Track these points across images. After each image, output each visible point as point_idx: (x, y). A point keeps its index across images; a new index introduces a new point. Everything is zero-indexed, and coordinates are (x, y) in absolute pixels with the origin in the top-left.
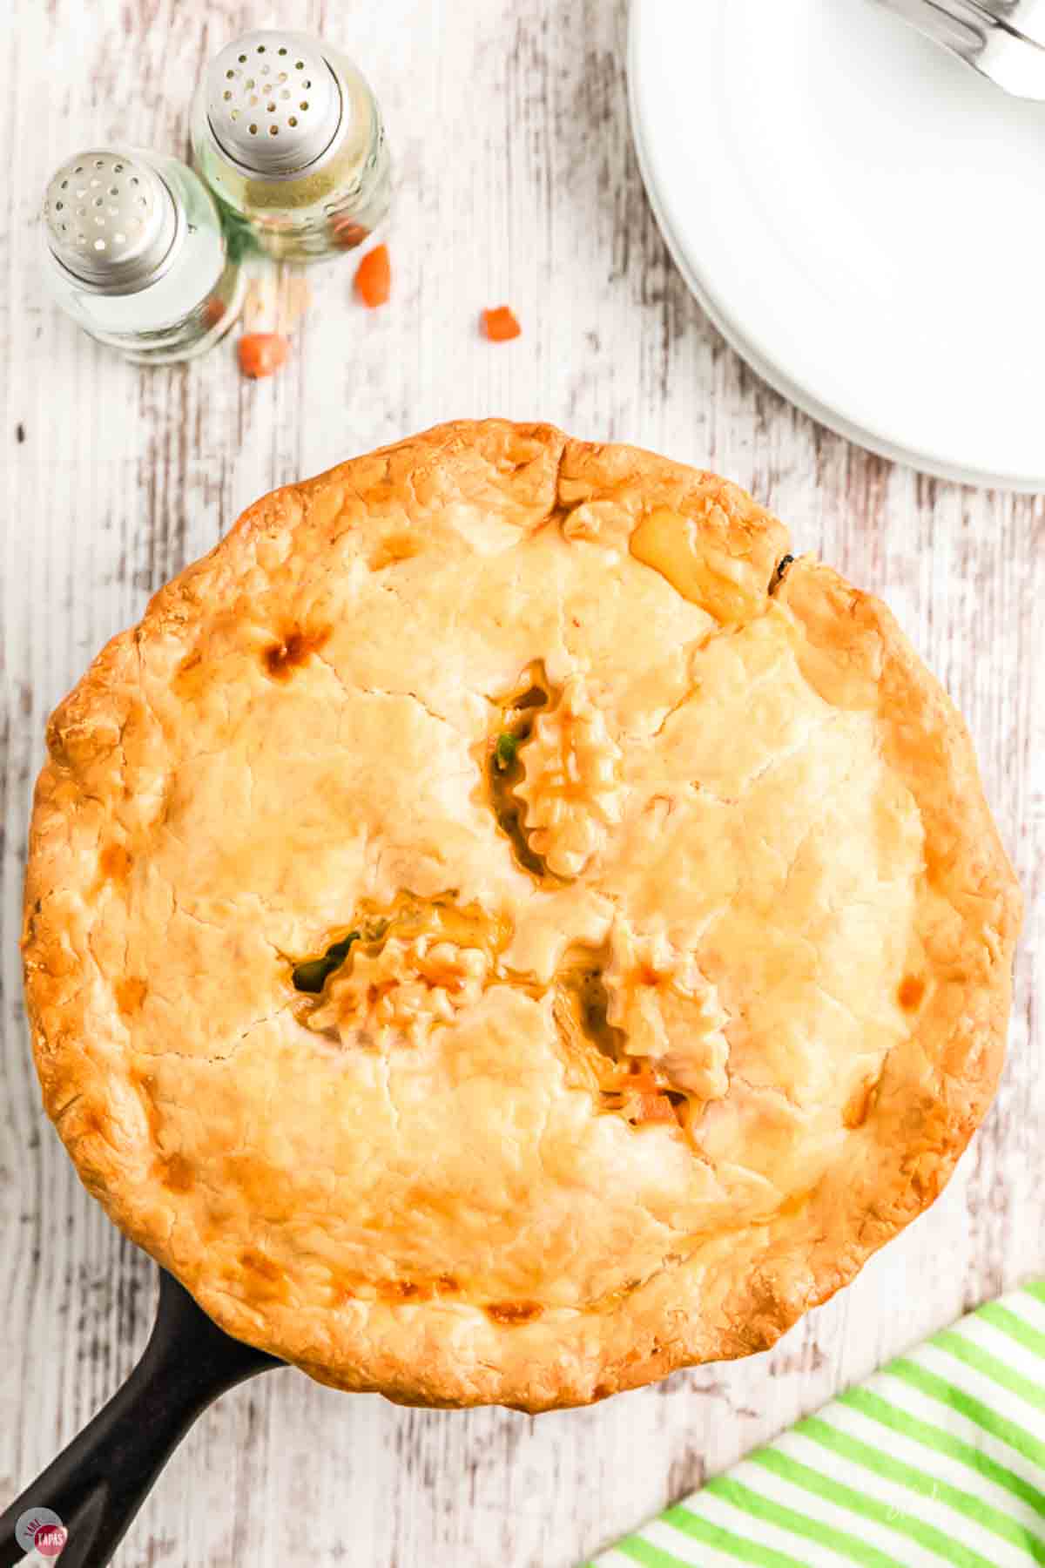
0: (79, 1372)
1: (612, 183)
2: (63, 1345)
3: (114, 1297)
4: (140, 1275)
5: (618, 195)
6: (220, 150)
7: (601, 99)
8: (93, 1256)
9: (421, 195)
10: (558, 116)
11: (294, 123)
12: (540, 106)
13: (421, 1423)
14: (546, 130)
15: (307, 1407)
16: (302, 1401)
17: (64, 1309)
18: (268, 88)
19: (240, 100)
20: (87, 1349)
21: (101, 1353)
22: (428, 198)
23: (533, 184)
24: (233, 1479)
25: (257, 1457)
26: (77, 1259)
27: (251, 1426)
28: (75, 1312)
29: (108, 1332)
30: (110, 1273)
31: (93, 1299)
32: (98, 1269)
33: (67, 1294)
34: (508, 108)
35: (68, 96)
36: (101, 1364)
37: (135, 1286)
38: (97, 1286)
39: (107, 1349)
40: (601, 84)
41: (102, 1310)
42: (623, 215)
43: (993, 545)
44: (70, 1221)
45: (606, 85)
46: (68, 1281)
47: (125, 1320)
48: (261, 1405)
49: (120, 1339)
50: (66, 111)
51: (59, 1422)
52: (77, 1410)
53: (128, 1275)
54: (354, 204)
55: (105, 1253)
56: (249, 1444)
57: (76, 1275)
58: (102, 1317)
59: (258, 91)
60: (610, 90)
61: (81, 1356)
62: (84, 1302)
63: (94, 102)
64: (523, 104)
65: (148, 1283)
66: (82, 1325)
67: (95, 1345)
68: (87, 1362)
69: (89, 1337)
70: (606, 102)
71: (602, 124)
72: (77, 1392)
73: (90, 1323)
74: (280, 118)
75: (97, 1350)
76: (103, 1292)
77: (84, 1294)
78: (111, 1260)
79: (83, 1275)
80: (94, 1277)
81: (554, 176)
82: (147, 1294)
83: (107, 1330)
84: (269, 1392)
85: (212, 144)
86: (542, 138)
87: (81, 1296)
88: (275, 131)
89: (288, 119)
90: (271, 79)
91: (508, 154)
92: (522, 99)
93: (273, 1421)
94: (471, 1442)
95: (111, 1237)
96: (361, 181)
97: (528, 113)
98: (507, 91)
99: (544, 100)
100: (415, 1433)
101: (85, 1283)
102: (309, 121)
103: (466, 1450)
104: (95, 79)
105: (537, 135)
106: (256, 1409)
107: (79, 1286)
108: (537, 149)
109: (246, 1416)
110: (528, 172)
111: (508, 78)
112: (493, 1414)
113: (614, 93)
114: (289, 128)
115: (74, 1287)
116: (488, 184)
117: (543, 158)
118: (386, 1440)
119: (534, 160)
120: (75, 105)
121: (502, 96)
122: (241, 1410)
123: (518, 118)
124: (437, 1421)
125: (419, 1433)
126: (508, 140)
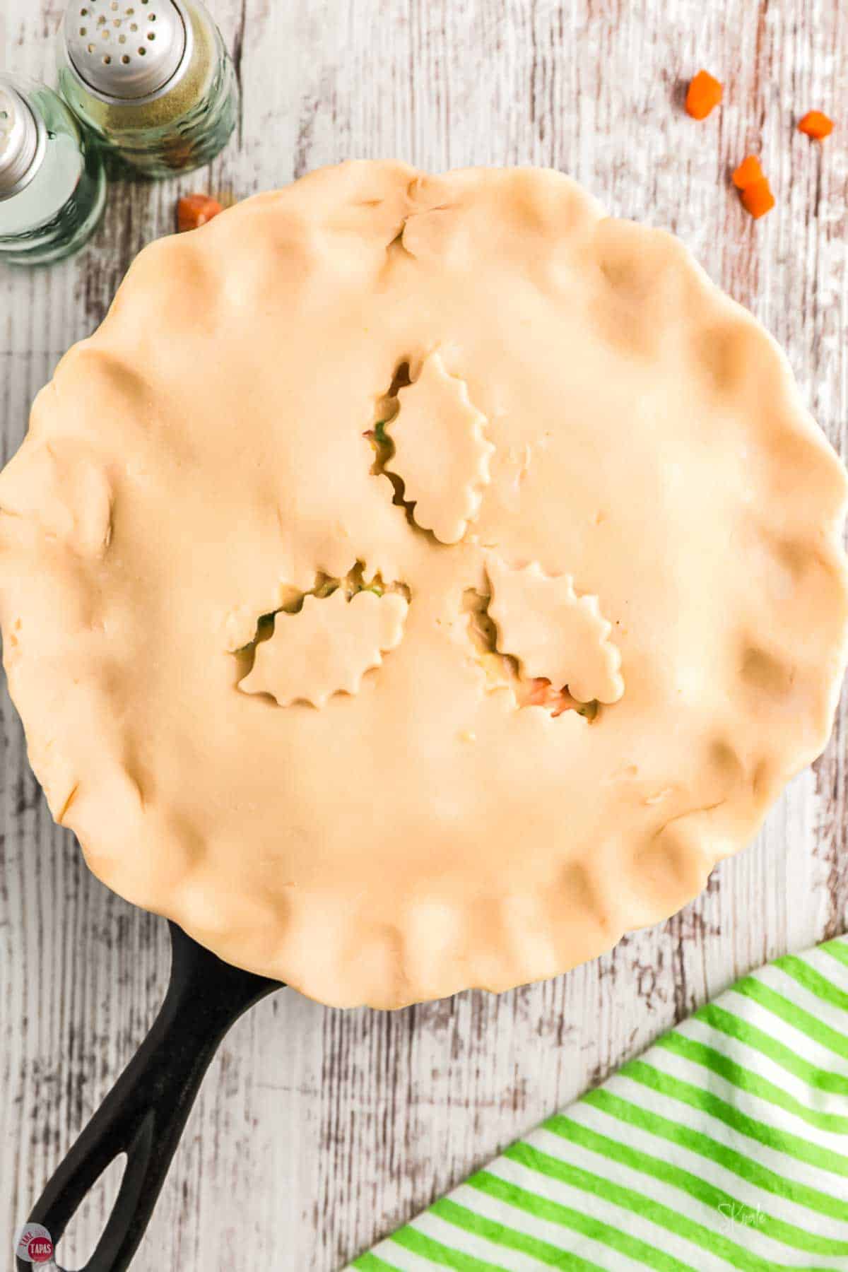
0: (32, 1154)
1: (504, 106)
2: (19, 1132)
3: (64, 1090)
4: (87, 1069)
5: (508, 117)
7: (493, 32)
8: (45, 1053)
9: (334, 117)
10: (455, 47)
11: (142, 51)
12: (440, 38)
13: (334, 1201)
14: (445, 58)
15: (234, 1185)
16: (229, 1182)
17: (19, 1100)
18: (118, 23)
19: (95, 35)
20: (40, 1135)
21: (52, 1137)
22: (341, 120)
23: (434, 108)
24: (169, 1249)
25: (190, 1229)
26: (31, 1056)
27: (185, 1204)
28: (29, 1104)
29: (58, 1119)
30: (60, 1066)
31: (44, 1090)
32: (50, 1064)
33: (22, 1085)
34: (412, 39)
35: (23, 29)
36: (52, 1148)
37: (82, 1079)
38: (49, 1079)
39: (57, 1135)
40: (494, 19)
41: (53, 1100)
42: (513, 134)
43: (840, 425)
44: (25, 1022)
45: (499, 20)
46: (23, 1075)
47: (74, 1109)
48: (193, 1185)
49: (69, 1126)
50: (21, 42)
51: (15, 1201)
52: (31, 1189)
53: (76, 1070)
55: (56, 1050)
56: (182, 1220)
57: (30, 1069)
58: (53, 1107)
59: (109, 25)
60: (503, 22)
61: (34, 1141)
62: (37, 1093)
63: (46, 34)
64: (424, 38)
65: (94, 1076)
66: (35, 1114)
67: (47, 1132)
68: (40, 1147)
69: (41, 1124)
70: (498, 35)
71: (495, 54)
72: (31, 1172)
73: (42, 1112)
74: (131, 49)
75: (49, 1135)
76: (54, 1084)
77: (38, 1086)
78: (62, 1056)
79: (36, 1070)
80: (47, 1072)
81: (452, 101)
82: (93, 1085)
83: (58, 1118)
84: (200, 1173)
86: (441, 64)
87: (34, 1088)
88: (127, 60)
89: (137, 48)
90: (120, 14)
91: (412, 79)
92: (424, 31)
93: (203, 1198)
94: (379, 1216)
95: (61, 1036)
96: (208, 101)
97: (428, 45)
98: (411, 24)
99: (444, 32)
100: (329, 1209)
101: (38, 1076)
102: (156, 49)
103: (375, 1224)
104: (47, 13)
105: (437, 63)
106: (189, 1188)
107: (33, 1079)
108: (437, 77)
109: (180, 1195)
110: (430, 95)
111: (411, 13)
112: (398, 1193)
113: (505, 25)
114: (139, 56)
115: (28, 1080)
116: (394, 108)
117: (442, 82)
118: (304, 1215)
119: (433, 84)
120: (29, 37)
121: (406, 29)
122: (176, 1189)
123: (420, 48)
124: (349, 1199)
125: (334, 1209)
126: (412, 66)
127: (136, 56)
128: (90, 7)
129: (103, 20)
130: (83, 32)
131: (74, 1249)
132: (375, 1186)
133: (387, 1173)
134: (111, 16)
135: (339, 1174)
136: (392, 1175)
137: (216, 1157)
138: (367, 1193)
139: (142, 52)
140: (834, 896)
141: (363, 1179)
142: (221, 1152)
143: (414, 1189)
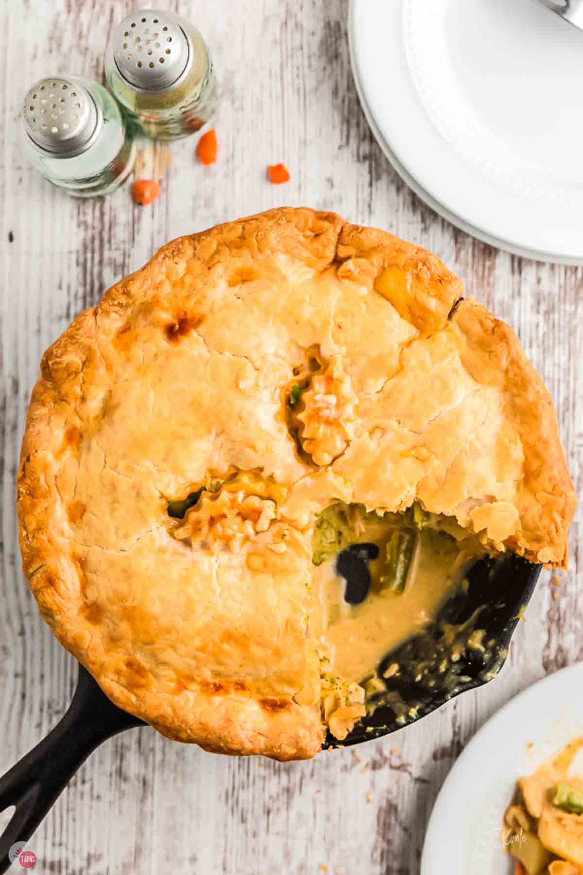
1: (340, 95)
5: (343, 101)
6: (121, 76)
7: (333, 47)
8: (55, 696)
9: (233, 102)
10: (309, 58)
12: (299, 53)
13: (239, 789)
14: (303, 65)
15: (175, 778)
16: (172, 776)
17: (39, 725)
18: (148, 42)
19: (132, 48)
22: (237, 104)
23: (296, 95)
24: (134, 819)
25: (147, 807)
26: (46, 698)
27: (144, 790)
28: (45, 728)
30: (65, 704)
31: (55, 719)
32: (58, 703)
33: (41, 716)
34: (282, 53)
35: (36, 48)
38: (57, 712)
40: (334, 40)
42: (346, 112)
43: (554, 295)
44: (42, 677)
45: (336, 40)
46: (41, 710)
48: (149, 778)
50: (35, 57)
54: (196, 107)
56: (143, 800)
57: (45, 707)
59: (141, 43)
60: (338, 42)
62: (50, 721)
63: (51, 51)
64: (290, 52)
70: (336, 49)
71: (334, 62)
74: (155, 58)
76: (61, 715)
77: (51, 717)
79: (49, 707)
81: (307, 91)
84: (154, 771)
85: (117, 73)
86: (300, 69)
87: (48, 718)
88: (152, 65)
89: (159, 59)
90: (150, 37)
91: (282, 78)
92: (289, 47)
93: (156, 787)
94: (267, 798)
95: (65, 685)
96: (200, 94)
97: (292, 56)
98: (281, 43)
99: (302, 48)
100: (236, 793)
101: (51, 711)
102: (171, 59)
103: (264, 802)
104: (51, 39)
105: (298, 68)
106: (146, 781)
107: (47, 712)
108: (298, 76)
109: (141, 784)
110: (293, 88)
111: (281, 36)
112: (279, 782)
113: (340, 44)
114: (159, 63)
115: (45, 714)
116: (271, 95)
117: (301, 81)
118: (220, 797)
119: (296, 81)
120: (40, 53)
121: (278, 47)
122: (139, 781)
123: (287, 59)
124: (248, 786)
125: (238, 793)
126: (282, 70)
127: (157, 63)
128: (131, 31)
129: (138, 39)
130: (125, 46)
131: (74, 819)
132: (264, 778)
133: (272, 771)
134: (144, 38)
135: (241, 771)
136: (275, 773)
137: (163, 761)
138: (259, 783)
139: (162, 61)
140: (553, 593)
141: (256, 774)
142: (167, 757)
143: (289, 780)
